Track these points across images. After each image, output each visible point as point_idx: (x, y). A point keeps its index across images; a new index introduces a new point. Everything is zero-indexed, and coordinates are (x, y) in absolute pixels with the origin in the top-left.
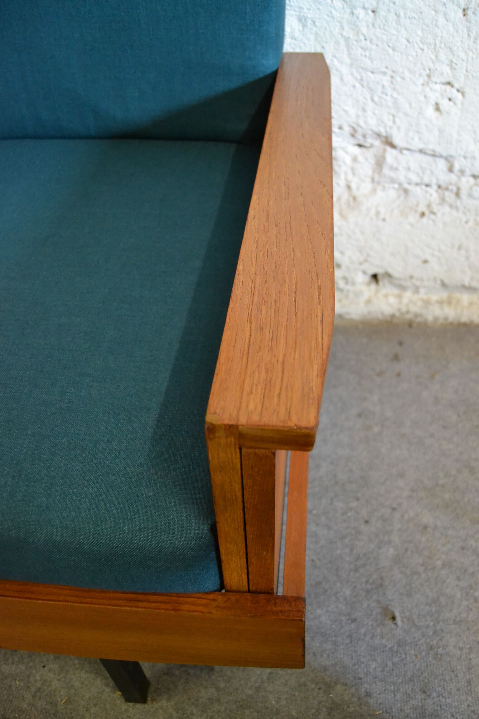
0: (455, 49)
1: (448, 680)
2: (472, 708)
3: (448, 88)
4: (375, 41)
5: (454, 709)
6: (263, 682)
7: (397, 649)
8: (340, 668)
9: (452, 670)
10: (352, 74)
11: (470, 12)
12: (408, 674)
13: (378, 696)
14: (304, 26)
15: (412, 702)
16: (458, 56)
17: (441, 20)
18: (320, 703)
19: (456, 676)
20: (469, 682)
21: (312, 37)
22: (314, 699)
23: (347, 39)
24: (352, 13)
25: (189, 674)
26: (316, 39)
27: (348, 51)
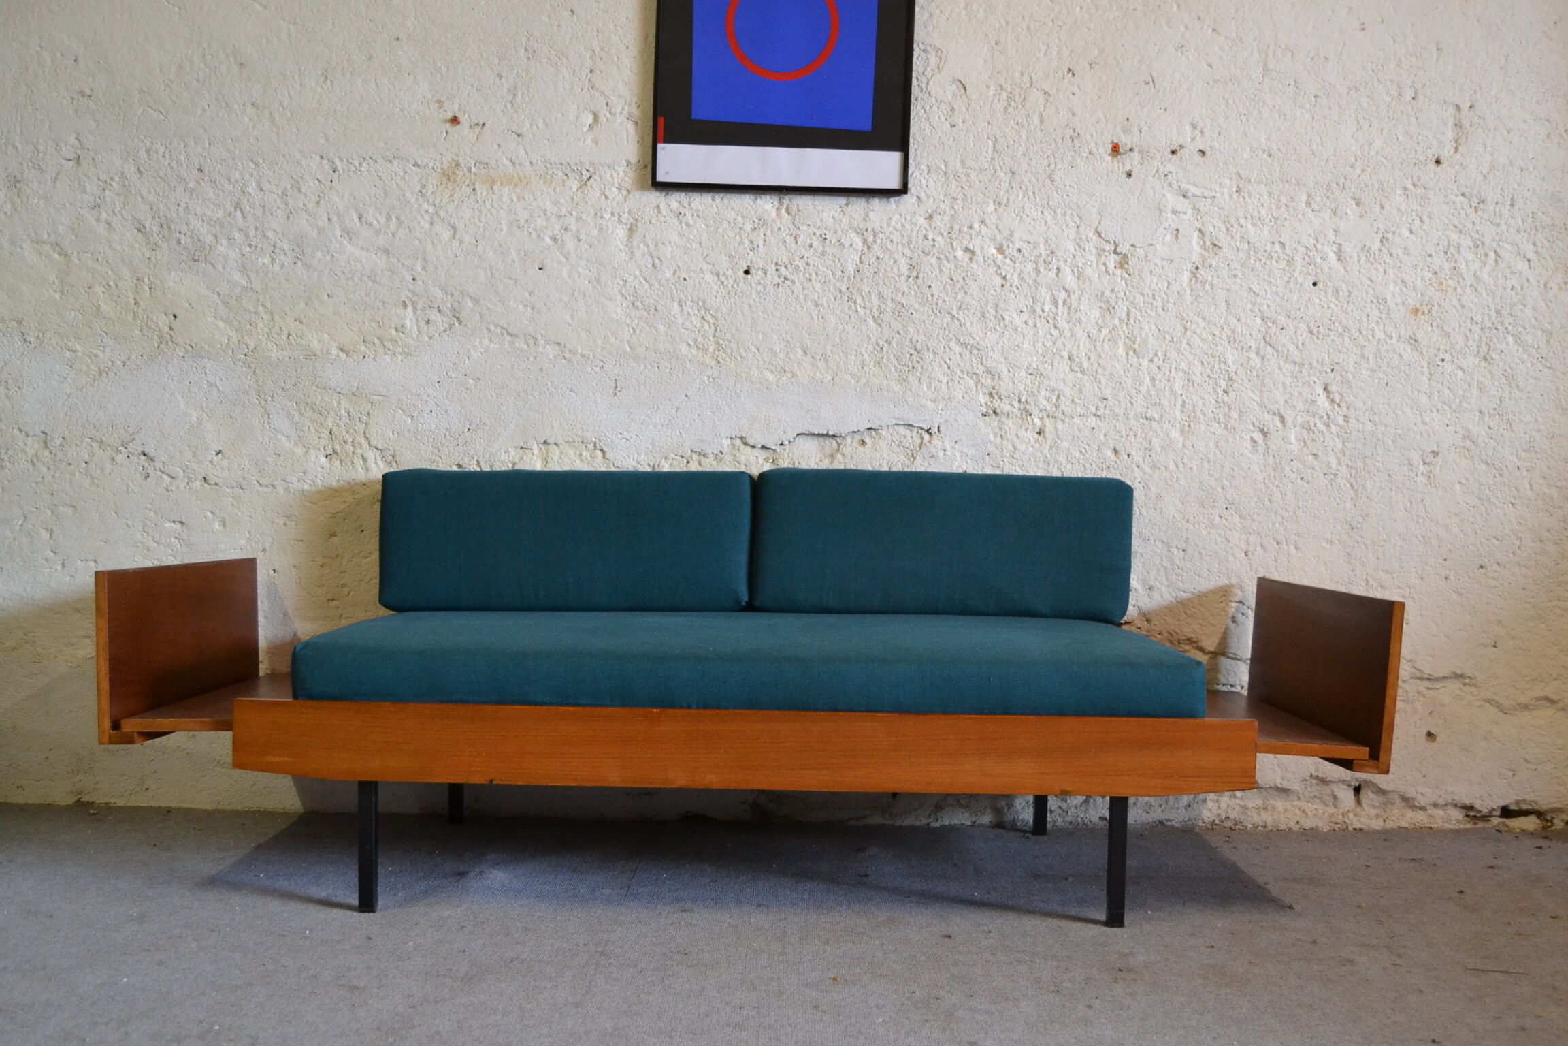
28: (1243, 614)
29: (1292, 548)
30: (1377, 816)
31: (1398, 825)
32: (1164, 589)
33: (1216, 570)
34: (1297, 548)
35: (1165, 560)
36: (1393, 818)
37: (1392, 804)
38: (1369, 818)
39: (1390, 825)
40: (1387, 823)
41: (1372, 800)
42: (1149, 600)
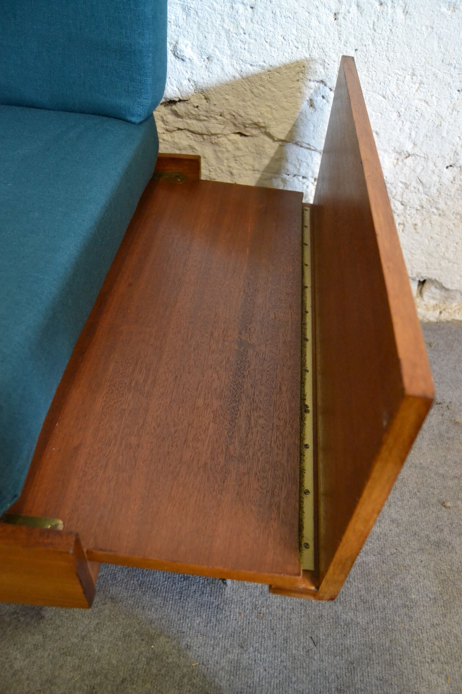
0: (327, 49)
1: (266, 637)
2: (285, 664)
3: (322, 85)
4: (253, 36)
5: (267, 664)
6: (89, 632)
7: (223, 606)
8: (166, 622)
9: (272, 628)
10: (233, 65)
11: (340, 17)
12: (230, 630)
13: (197, 649)
14: (188, 15)
15: (230, 656)
16: (330, 57)
17: (314, 22)
18: (141, 653)
19: (275, 634)
20: (286, 640)
21: (195, 26)
22: (136, 649)
23: (228, 32)
24: (232, 7)
25: (19, 621)
26: (199, 29)
27: (229, 43)
28: (323, 97)
29: (399, 11)
30: (435, 307)
31: (453, 317)
32: (226, 61)
33: (293, 37)
34: (406, 13)
35: (227, 20)
36: (450, 311)
37: (452, 299)
38: (427, 309)
39: (445, 317)
40: (442, 315)
41: (435, 294)
42: (207, 73)
